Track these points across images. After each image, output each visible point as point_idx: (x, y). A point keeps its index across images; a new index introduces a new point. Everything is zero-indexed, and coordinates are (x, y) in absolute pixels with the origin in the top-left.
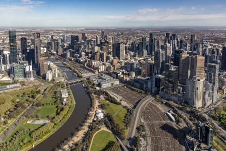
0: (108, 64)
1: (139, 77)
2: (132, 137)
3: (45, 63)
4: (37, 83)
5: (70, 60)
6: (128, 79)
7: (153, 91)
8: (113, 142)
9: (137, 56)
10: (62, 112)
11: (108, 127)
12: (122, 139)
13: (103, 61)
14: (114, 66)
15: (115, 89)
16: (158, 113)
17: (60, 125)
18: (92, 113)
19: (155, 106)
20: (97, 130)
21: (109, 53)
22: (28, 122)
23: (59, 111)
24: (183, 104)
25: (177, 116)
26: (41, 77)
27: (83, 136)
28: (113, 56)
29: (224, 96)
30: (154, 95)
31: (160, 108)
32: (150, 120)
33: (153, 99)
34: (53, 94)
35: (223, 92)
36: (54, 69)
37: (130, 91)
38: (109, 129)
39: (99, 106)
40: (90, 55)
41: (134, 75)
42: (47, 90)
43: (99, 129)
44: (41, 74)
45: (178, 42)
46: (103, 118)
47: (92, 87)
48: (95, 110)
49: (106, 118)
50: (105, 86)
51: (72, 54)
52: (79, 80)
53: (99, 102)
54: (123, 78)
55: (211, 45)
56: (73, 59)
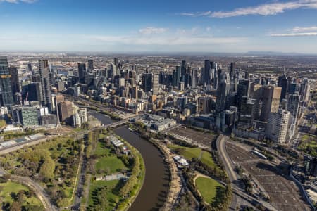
0: (144, 101)
2: (235, 179)
3: (68, 103)
4: (68, 130)
5: (84, 98)
6: (184, 118)
7: (224, 130)
9: (172, 90)
11: (202, 173)
12: (228, 183)
16: (243, 152)
17: (143, 178)
19: (235, 146)
20: (193, 178)
22: (98, 179)
23: (127, 162)
26: (64, 123)
27: (180, 185)
29: (298, 129)
31: (242, 147)
33: (228, 138)
38: (206, 175)
41: (188, 112)
46: (187, 164)
48: (170, 156)
52: (120, 123)
53: (168, 148)
56: (87, 97)
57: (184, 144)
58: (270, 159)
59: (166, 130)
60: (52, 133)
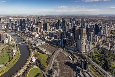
0: (40, 34)
1: (56, 39)
2: (50, 70)
3: (4, 34)
5: (20, 32)
6: (50, 41)
7: (62, 46)
8: (40, 73)
9: (56, 29)
10: (12, 60)
11: (37, 66)
12: (45, 71)
13: (38, 32)
14: (43, 34)
15: (43, 46)
16: (64, 57)
17: (10, 67)
18: (30, 59)
19: (63, 53)
20: (31, 68)
21: (41, 28)
23: (10, 59)
24: (76, 51)
25: (73, 57)
26: (1, 42)
27: (23, 72)
28: (43, 30)
29: (95, 46)
30: (63, 48)
31: (65, 54)
32: (60, 60)
33: (62, 50)
34: (8, 50)
35: (95, 45)
36: (9, 37)
37: (51, 46)
38: (38, 67)
39: (33, 55)
40: (31, 29)
41: (53, 38)
42: (4, 49)
43: (32, 67)
44: (2, 40)
45: (76, 22)
46: (35, 61)
47: (31, 46)
48: (31, 57)
49: (37, 61)
50: (37, 45)
51: (21, 29)
52: (24, 42)
53: (34, 53)
54: (48, 40)
55: (91, 23)
57: (42, 52)
58: (73, 60)
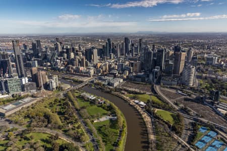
2: (178, 109)
3: (42, 73)
7: (155, 82)
8: (172, 114)
19: (166, 91)
22: (95, 122)
27: (149, 117)
38: (161, 109)
39: (130, 98)
46: (145, 104)
48: (132, 101)
53: (127, 96)
56: (45, 68)
57: (136, 93)
58: (190, 95)
59: (119, 85)
60: (39, 96)
